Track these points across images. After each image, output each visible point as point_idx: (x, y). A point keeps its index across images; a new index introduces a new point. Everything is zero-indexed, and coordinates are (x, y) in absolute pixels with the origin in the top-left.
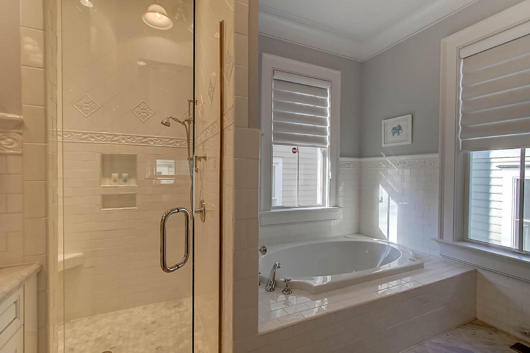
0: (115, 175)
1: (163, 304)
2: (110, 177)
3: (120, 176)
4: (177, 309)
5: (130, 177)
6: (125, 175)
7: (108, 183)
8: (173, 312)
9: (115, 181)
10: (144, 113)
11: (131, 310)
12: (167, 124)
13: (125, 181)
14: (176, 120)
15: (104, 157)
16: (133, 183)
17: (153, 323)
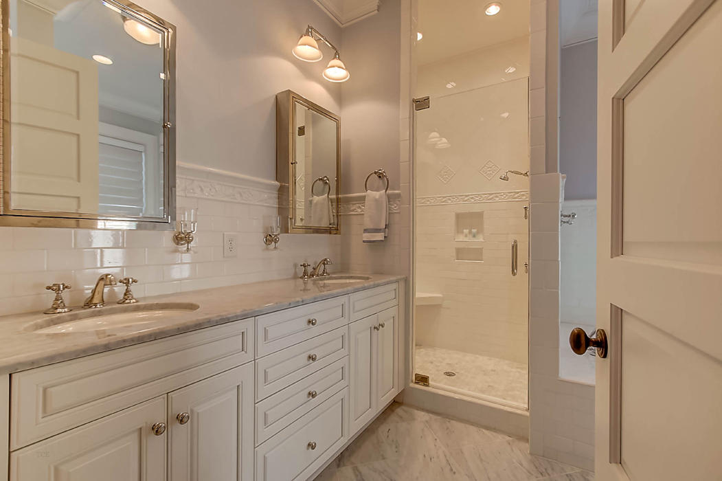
0: (466, 231)
1: (507, 362)
2: (463, 232)
3: (470, 232)
4: (519, 370)
5: (478, 233)
6: (474, 231)
7: (461, 238)
8: (514, 370)
9: (466, 236)
10: (489, 171)
11: (477, 356)
12: (506, 179)
13: (474, 236)
14: (517, 173)
15: (458, 216)
16: (480, 239)
17: (492, 370)
